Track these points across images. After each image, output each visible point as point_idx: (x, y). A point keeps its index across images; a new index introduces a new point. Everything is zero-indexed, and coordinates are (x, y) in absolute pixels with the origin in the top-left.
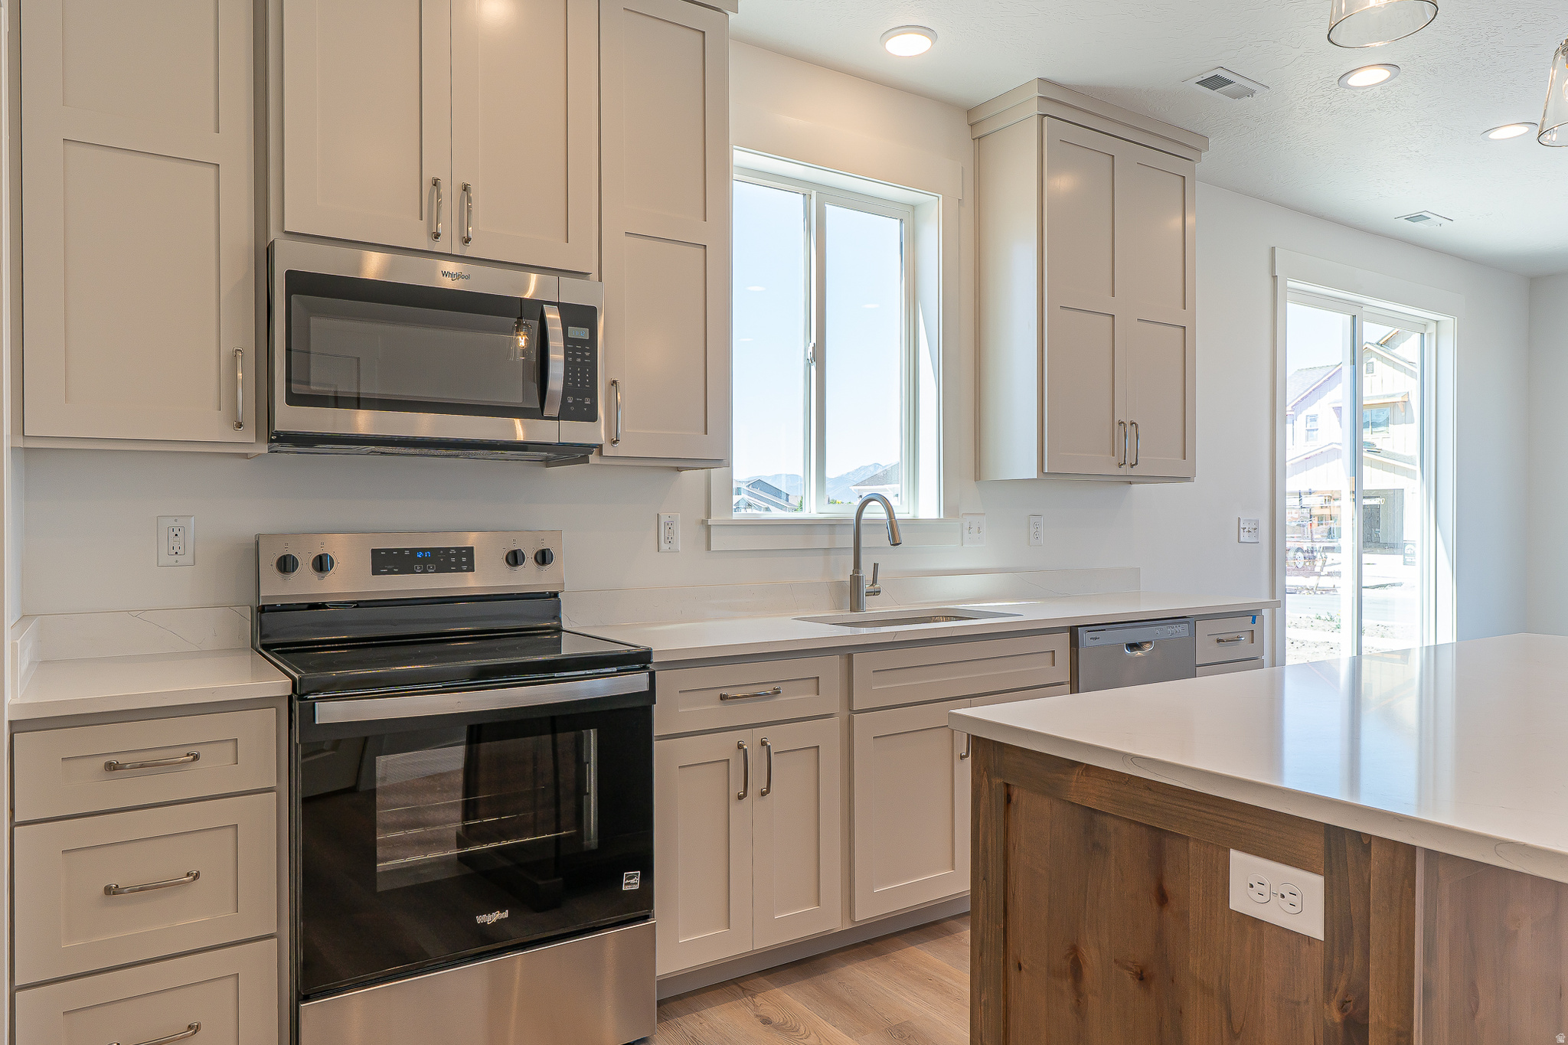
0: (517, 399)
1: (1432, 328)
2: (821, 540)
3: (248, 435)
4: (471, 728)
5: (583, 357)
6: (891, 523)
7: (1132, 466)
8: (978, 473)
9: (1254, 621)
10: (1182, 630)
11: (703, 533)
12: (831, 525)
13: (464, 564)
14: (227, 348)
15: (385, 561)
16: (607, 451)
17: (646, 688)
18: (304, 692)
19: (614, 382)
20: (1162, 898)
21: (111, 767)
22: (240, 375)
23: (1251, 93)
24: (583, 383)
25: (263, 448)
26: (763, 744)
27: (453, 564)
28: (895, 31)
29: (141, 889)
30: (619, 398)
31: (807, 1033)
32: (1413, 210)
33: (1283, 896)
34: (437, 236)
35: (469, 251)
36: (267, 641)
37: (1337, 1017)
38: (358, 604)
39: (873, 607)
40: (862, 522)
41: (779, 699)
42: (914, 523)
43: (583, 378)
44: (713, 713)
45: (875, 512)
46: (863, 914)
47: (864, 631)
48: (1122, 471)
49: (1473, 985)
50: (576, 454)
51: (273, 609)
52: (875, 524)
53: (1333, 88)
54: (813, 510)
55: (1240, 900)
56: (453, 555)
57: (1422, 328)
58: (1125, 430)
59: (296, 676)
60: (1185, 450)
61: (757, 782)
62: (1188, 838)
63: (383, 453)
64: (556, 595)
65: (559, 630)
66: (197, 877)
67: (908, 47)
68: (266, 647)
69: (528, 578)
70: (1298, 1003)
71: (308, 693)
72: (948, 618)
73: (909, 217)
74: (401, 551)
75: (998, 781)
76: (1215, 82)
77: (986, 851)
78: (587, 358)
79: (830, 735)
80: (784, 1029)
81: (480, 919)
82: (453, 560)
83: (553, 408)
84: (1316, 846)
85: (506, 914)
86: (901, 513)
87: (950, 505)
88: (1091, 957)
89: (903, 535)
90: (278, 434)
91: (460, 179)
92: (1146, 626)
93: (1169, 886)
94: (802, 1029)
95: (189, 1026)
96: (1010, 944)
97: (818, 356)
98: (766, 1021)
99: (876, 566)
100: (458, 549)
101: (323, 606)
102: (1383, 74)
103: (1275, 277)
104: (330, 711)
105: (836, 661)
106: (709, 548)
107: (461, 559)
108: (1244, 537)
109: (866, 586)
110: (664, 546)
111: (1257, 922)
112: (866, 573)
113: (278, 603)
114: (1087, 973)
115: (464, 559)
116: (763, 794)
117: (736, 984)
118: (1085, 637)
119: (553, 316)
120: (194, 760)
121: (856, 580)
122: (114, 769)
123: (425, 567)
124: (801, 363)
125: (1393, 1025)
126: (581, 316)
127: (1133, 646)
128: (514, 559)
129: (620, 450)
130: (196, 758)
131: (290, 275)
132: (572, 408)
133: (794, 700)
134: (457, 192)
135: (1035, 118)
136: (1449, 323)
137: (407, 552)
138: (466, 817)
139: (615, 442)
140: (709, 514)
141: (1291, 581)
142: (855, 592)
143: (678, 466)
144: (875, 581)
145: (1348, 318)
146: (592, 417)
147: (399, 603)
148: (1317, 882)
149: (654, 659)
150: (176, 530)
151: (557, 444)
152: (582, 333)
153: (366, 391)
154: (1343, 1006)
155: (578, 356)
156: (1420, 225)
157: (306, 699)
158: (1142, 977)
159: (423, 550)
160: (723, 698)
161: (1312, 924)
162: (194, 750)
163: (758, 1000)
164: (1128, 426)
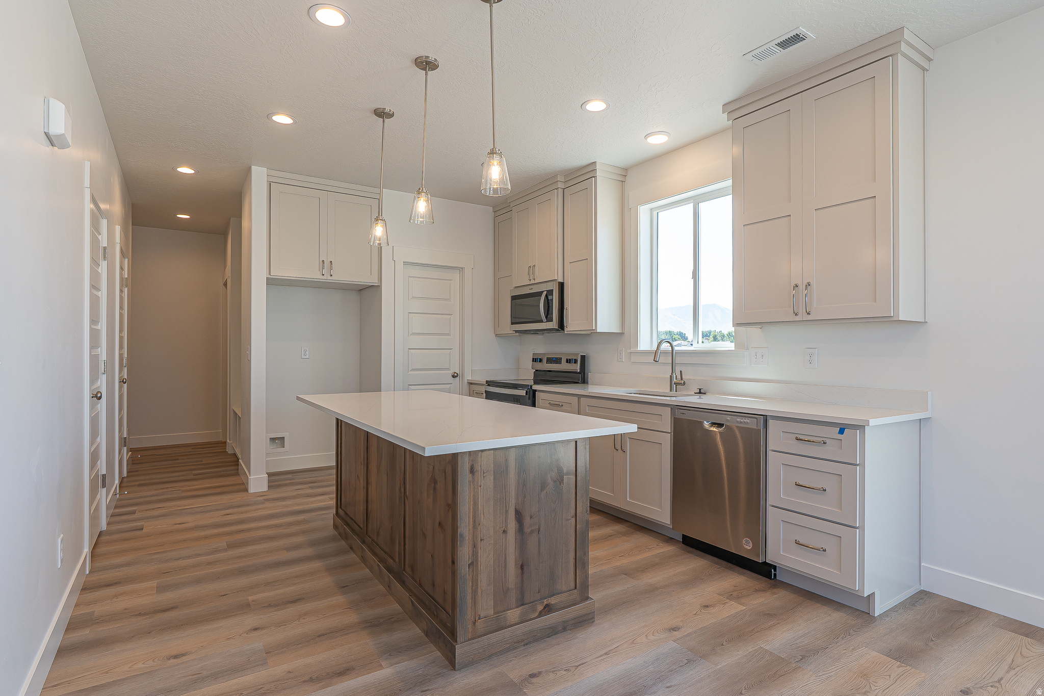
7: (808, 314)
9: (841, 433)
10: (752, 422)
13: (560, 362)
17: (525, 394)
19: (567, 309)
34: (530, 280)
35: (535, 282)
48: (798, 318)
58: (799, 291)
60: (876, 295)
78: (552, 304)
83: (545, 319)
92: (720, 414)
99: (681, 372)
105: (576, 399)
106: (631, 361)
109: (675, 380)
110: (619, 360)
118: (677, 412)
121: (672, 378)
129: (569, 329)
132: (549, 319)
134: (533, 267)
140: (630, 348)
144: (681, 379)
146: (552, 320)
152: (551, 297)
155: (550, 304)
160: (550, 403)
164: (803, 287)
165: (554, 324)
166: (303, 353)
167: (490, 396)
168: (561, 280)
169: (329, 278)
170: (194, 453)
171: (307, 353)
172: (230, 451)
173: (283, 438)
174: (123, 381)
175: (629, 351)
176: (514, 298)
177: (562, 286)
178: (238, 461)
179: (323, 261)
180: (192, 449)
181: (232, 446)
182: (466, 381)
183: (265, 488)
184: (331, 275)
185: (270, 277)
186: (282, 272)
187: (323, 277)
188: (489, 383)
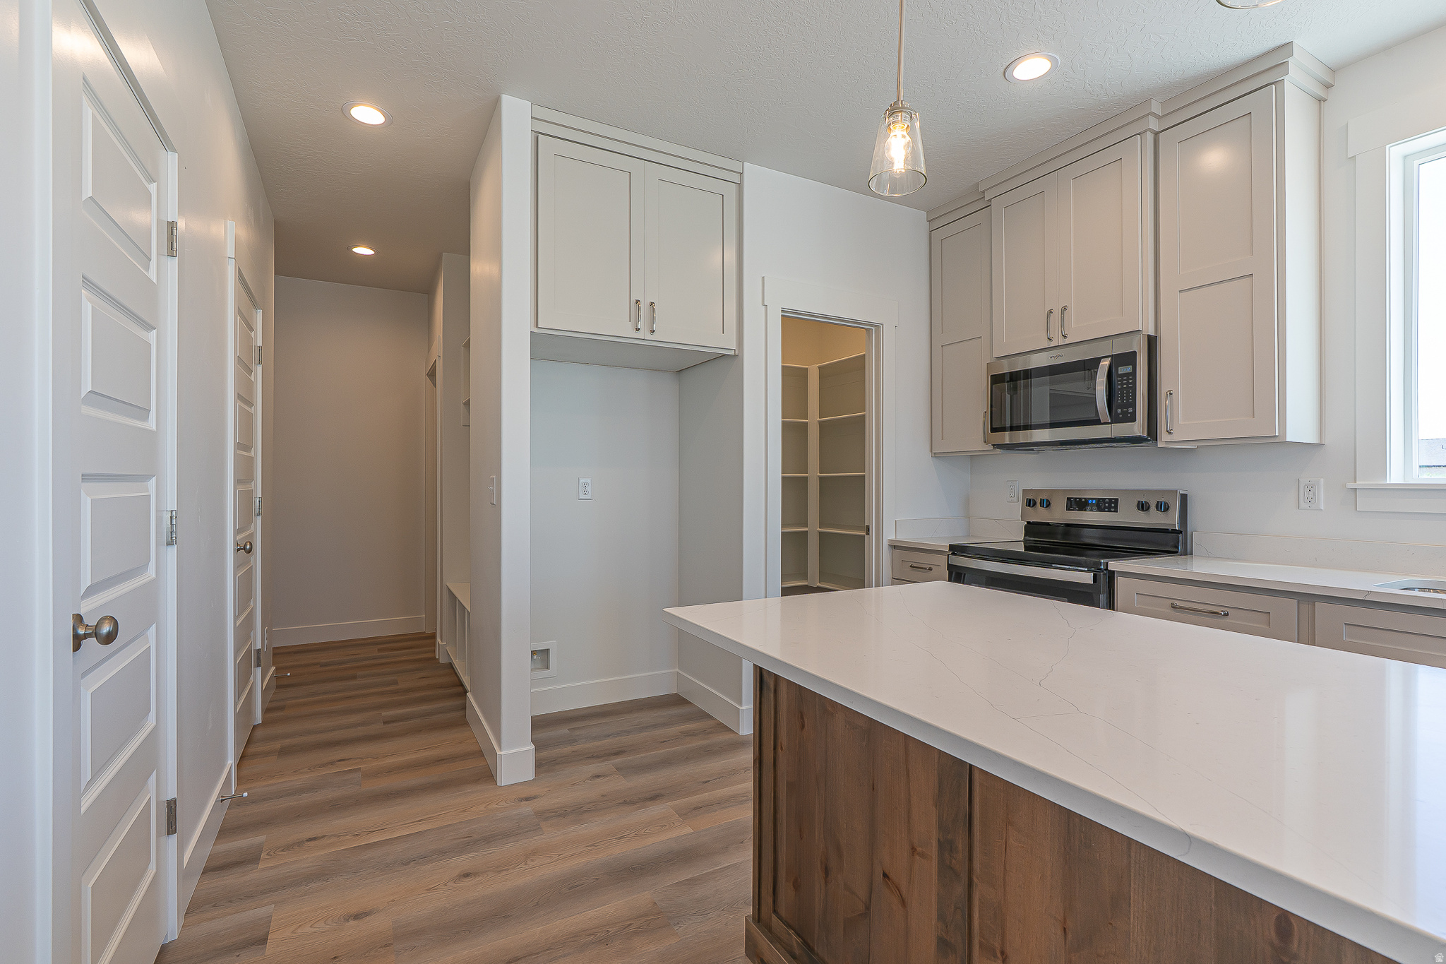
0: (1091, 415)
5: (1127, 384)
11: (1352, 496)
13: (1113, 508)
16: (1165, 438)
19: (1170, 393)
21: (911, 566)
24: (1128, 399)
27: (1109, 508)
34: (1051, 339)
35: (1067, 341)
41: (1228, 620)
43: (1128, 396)
56: (1108, 502)
78: (1131, 383)
82: (1107, 505)
83: (1104, 418)
100: (1109, 499)
106: (1356, 508)
107: (1113, 504)
110: (1304, 505)
119: (1105, 364)
122: (912, 568)
123: (1092, 508)
126: (1125, 359)
128: (1142, 507)
129: (1176, 437)
132: (1121, 416)
134: (1061, 312)
137: (1083, 500)
139: (1170, 432)
140: (1355, 479)
146: (1131, 419)
149: (1110, 567)
150: (1012, 487)
152: (1129, 369)
155: (1125, 384)
159: (1092, 499)
160: (1173, 606)
165: (1138, 428)
166: (581, 489)
167: (957, 575)
168: (1152, 332)
169: (649, 336)
170: (383, 661)
171: (589, 489)
172: (443, 661)
173: (547, 651)
174: (245, 549)
175: (1351, 485)
176: (996, 380)
177: (1152, 342)
178: (466, 692)
179: (637, 301)
180: (379, 650)
181: (445, 648)
182: (886, 543)
183: (529, 774)
184: (653, 332)
185: (536, 330)
186: (557, 320)
187: (640, 335)
188: (955, 549)
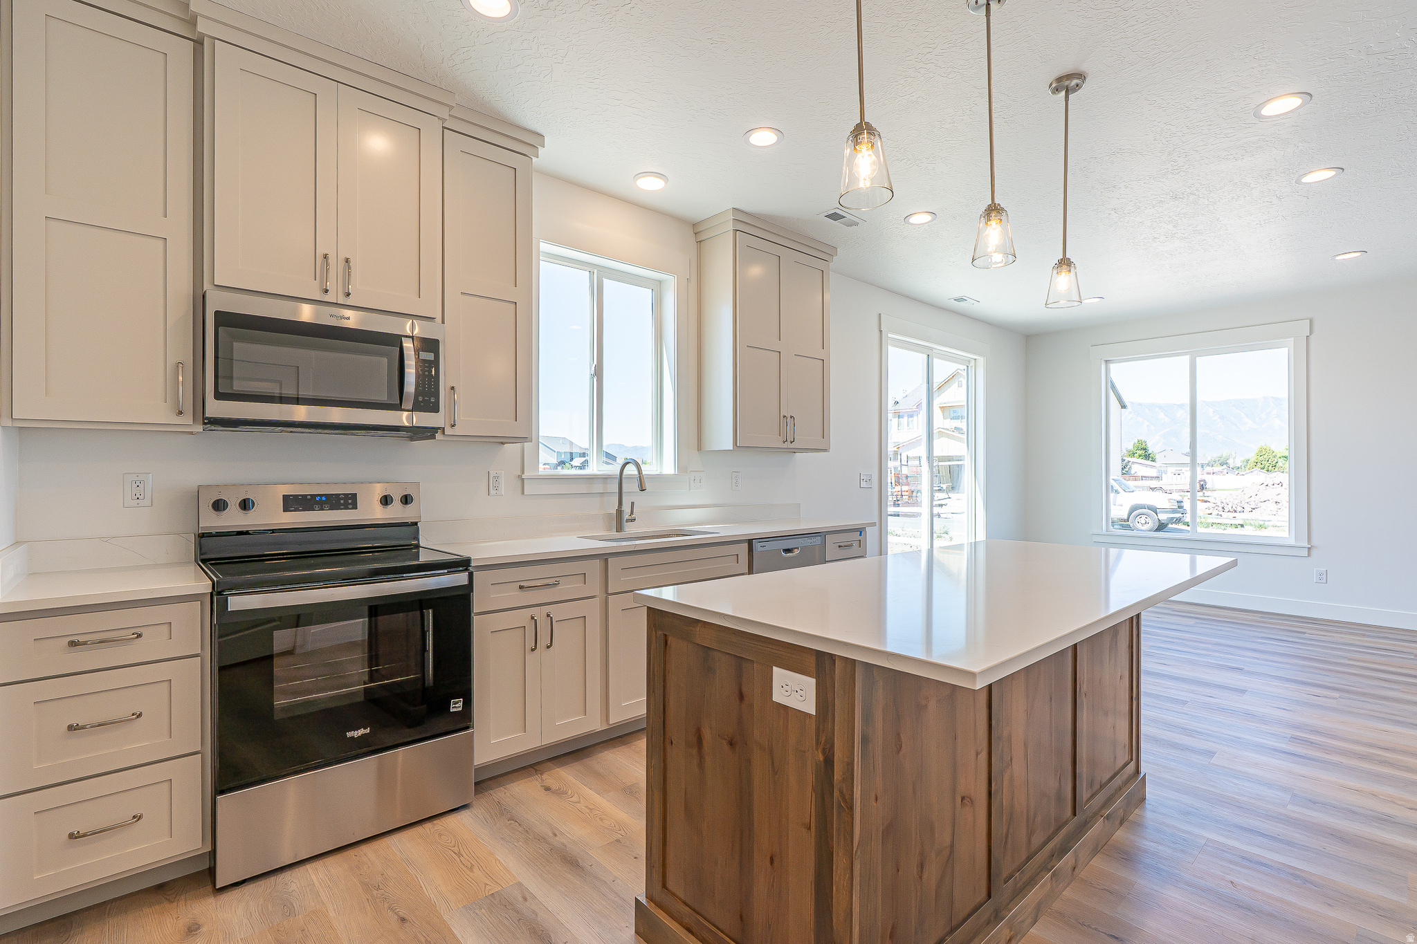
0: (383, 398)
1: (972, 363)
2: (598, 488)
3: (187, 419)
4: (371, 608)
5: (429, 371)
6: (640, 477)
7: (791, 442)
8: (699, 448)
9: (861, 535)
10: (818, 540)
11: (519, 483)
12: (605, 479)
13: (350, 504)
14: (171, 361)
15: (291, 503)
16: (448, 431)
17: (466, 583)
18: (219, 590)
19: (453, 388)
20: (741, 697)
21: (73, 644)
22: (181, 378)
23: (857, 224)
24: (429, 387)
25: (199, 428)
26: (548, 616)
27: (342, 505)
28: (642, 175)
29: (99, 725)
30: (456, 397)
31: (573, 794)
32: (957, 295)
33: (797, 692)
34: (326, 291)
35: (350, 301)
36: (204, 557)
37: (821, 758)
38: (273, 531)
39: (630, 529)
40: (623, 476)
41: (559, 587)
42: (659, 478)
43: (430, 385)
44: (513, 597)
45: (631, 470)
46: (614, 720)
47: (624, 543)
48: (785, 445)
49: (898, 736)
50: (428, 433)
51: (210, 535)
52: (631, 477)
53: (902, 224)
54: (596, 467)
55: (778, 696)
56: (342, 499)
57: (967, 363)
58: (787, 421)
59: (215, 579)
60: (824, 433)
61: (544, 640)
62: (752, 662)
63: (291, 432)
64: (416, 524)
65: (417, 546)
66: (140, 715)
67: (650, 186)
68: (204, 561)
69: (396, 513)
70: (805, 752)
71: (223, 591)
72: (678, 535)
73: (658, 289)
74: (304, 496)
75: (660, 633)
76: (835, 217)
77: (654, 674)
78: (432, 372)
79: (592, 610)
80: (559, 793)
81: (349, 734)
82: (342, 502)
83: (408, 404)
84: (811, 662)
85: (368, 731)
86: (646, 470)
87: (681, 466)
88: (707, 735)
89: (647, 485)
90: (208, 418)
91: (342, 256)
92: (794, 538)
93: (745, 690)
94: (570, 792)
95: (134, 816)
96: (667, 729)
97: (598, 373)
98: (547, 789)
99: (633, 503)
100: (346, 495)
101: (247, 533)
102: (928, 218)
103: (881, 331)
104: (237, 603)
105: (597, 563)
106: (523, 493)
107: (349, 501)
108: (863, 484)
109: (626, 516)
110: (492, 492)
111: (786, 707)
112: (626, 508)
113: (213, 531)
114: (705, 744)
115: (350, 501)
116: (548, 647)
117: (532, 767)
118: (757, 547)
119: (408, 345)
120: (137, 637)
121: (620, 512)
122: (75, 646)
123: (322, 506)
124: (588, 377)
125: (846, 759)
126: (430, 345)
127: (788, 551)
128: (386, 501)
129: (457, 431)
130: (139, 636)
131: (217, 313)
132: (422, 404)
133: (568, 588)
134: (342, 264)
135: (732, 232)
136: (981, 360)
137: (309, 497)
138: (370, 666)
139: (453, 426)
140: (523, 472)
141: (891, 510)
142: (619, 521)
143: (502, 441)
144: (632, 513)
145: (925, 356)
146: (435, 408)
147: (322, 529)
148: (813, 681)
149: (473, 564)
150: (138, 483)
151: (410, 427)
152: (431, 356)
153: (303, 393)
154: (824, 753)
155: (426, 371)
156: (962, 304)
157: (223, 595)
158: (731, 744)
159: (321, 496)
160: (521, 587)
161: (810, 707)
162: (138, 631)
163: (545, 776)
164: (789, 418)
